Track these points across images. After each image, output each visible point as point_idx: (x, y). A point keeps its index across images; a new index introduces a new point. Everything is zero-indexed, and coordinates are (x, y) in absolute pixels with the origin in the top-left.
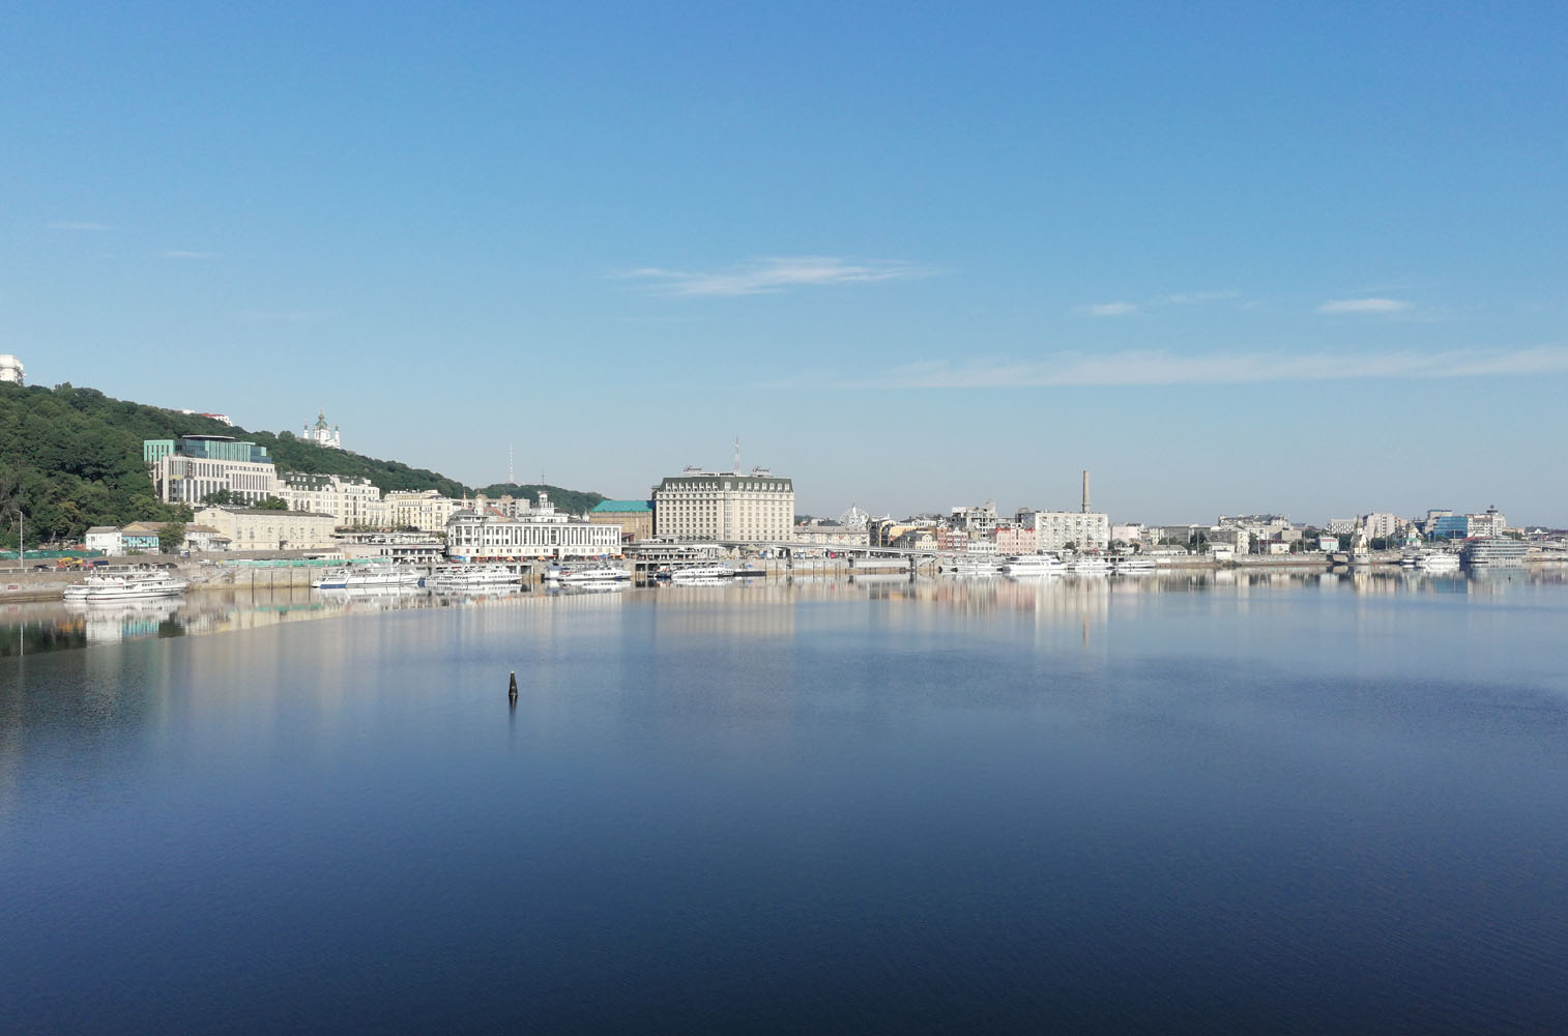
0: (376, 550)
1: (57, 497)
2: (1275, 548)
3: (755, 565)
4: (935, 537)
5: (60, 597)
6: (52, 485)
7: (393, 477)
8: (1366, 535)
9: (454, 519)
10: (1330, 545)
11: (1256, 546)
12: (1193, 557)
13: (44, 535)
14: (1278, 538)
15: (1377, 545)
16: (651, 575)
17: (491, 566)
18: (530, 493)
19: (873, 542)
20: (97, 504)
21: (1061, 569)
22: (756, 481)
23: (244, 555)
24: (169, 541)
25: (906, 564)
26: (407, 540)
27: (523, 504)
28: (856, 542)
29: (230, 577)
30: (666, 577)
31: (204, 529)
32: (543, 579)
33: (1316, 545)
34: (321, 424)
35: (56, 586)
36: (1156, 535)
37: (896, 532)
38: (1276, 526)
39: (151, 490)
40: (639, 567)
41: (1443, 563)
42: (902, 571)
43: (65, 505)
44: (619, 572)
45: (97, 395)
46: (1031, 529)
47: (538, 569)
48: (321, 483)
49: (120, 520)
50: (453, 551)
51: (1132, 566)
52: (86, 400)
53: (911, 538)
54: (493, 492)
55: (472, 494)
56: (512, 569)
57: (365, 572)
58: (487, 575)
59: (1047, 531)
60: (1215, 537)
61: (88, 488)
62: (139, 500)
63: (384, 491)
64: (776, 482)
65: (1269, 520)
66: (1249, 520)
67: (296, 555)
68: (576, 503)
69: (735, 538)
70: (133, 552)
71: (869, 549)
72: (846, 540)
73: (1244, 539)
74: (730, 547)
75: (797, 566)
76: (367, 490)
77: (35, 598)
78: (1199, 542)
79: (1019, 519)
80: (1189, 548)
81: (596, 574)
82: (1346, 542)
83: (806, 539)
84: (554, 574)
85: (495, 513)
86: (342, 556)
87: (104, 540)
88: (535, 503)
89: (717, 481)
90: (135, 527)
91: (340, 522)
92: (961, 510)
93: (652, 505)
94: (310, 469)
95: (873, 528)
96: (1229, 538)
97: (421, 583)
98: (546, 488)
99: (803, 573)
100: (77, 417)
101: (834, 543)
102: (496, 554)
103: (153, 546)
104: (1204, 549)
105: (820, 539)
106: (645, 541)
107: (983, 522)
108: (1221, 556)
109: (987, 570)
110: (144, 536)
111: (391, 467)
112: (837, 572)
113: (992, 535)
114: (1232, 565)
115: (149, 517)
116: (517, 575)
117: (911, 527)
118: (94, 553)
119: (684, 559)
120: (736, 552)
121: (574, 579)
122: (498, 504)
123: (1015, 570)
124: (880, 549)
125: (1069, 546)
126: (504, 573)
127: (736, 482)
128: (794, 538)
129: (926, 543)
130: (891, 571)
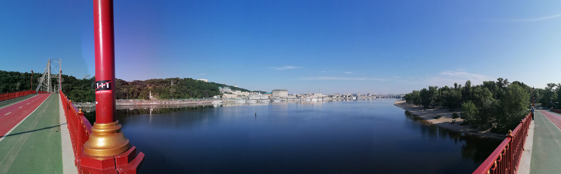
0: (241, 98)
1: (211, 93)
2: (339, 97)
3: (283, 100)
4: (303, 96)
5: (211, 103)
6: (210, 92)
7: (243, 90)
8: (348, 95)
9: (249, 95)
10: (344, 96)
11: (337, 97)
12: (331, 98)
13: (210, 97)
15: (349, 96)
16: (272, 101)
17: (253, 100)
18: (258, 92)
19: (297, 97)
20: (214, 93)
21: (317, 100)
22: (284, 90)
23: (228, 98)
24: (221, 97)
26: (244, 97)
27: (257, 93)
28: (295, 97)
29: (227, 101)
31: (224, 96)
33: (343, 97)
34: (235, 85)
35: (211, 101)
36: (327, 96)
37: (299, 96)
39: (219, 92)
40: (270, 100)
41: (355, 98)
42: (300, 100)
43: (212, 94)
44: (268, 101)
45: (214, 83)
46: (314, 95)
47: (259, 100)
48: (235, 91)
49: (217, 95)
50: (249, 98)
51: (325, 99)
52: (213, 83)
53: (301, 97)
54: (254, 92)
55: (251, 92)
56: (256, 100)
57: (240, 100)
58: (253, 101)
59: (315, 96)
60: (333, 96)
61: (214, 92)
62: (218, 93)
63: (242, 92)
64: (286, 90)
66: (337, 94)
67: (233, 98)
68: (263, 93)
69: (281, 97)
70: (218, 98)
71: (296, 98)
72: (293, 97)
73: (336, 96)
76: (240, 91)
77: (209, 103)
78: (331, 96)
79: (313, 94)
80: (331, 97)
81: (265, 101)
82: (346, 96)
84: (261, 101)
85: (254, 94)
86: (237, 99)
87: (215, 97)
88: (258, 93)
89: (279, 90)
90: (218, 96)
91: (237, 95)
92: (306, 93)
93: (272, 93)
94: (234, 89)
95: (297, 95)
96: (334, 96)
97: (246, 102)
98: (260, 91)
100: (213, 85)
102: (254, 99)
103: (220, 97)
104: (332, 97)
105: (291, 97)
106: (271, 97)
107: (308, 95)
108: (334, 98)
109: (309, 100)
110: (219, 96)
111: (242, 89)
112: (293, 100)
113: (310, 96)
114: (335, 99)
115: (219, 95)
116: (256, 101)
117: (301, 95)
118: (214, 98)
119: (275, 99)
121: (263, 101)
122: (254, 93)
123: (312, 100)
124: (297, 98)
125: (318, 97)
126: (255, 101)
127: (281, 90)
128: (288, 97)
130: (298, 100)
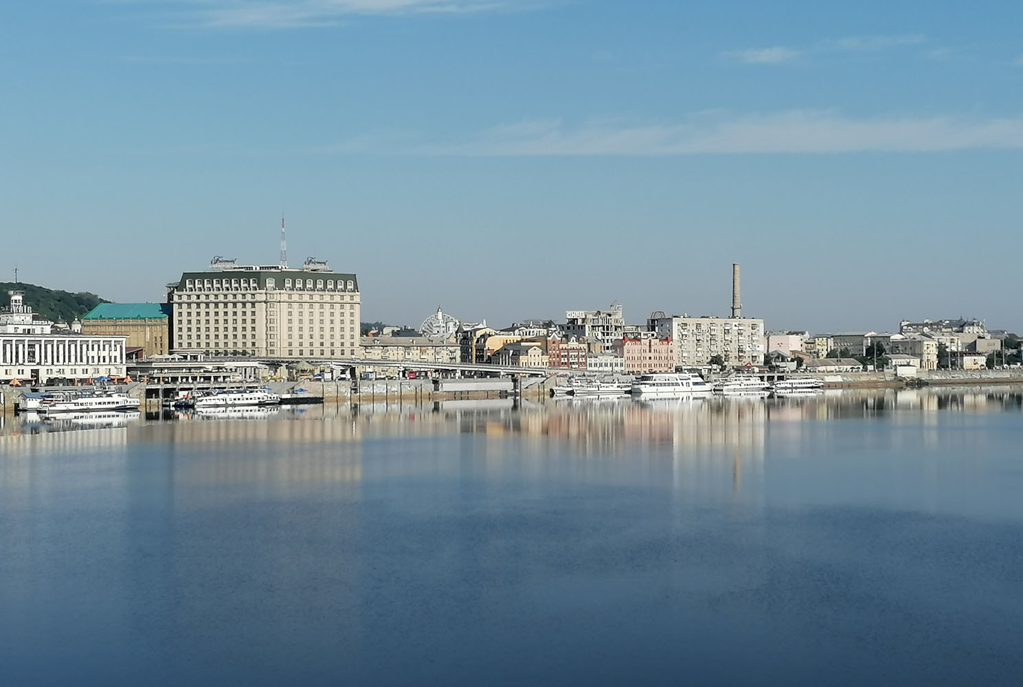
2: (968, 361)
3: (309, 389)
4: (545, 351)
11: (946, 359)
12: (870, 374)
14: (972, 349)
16: (167, 404)
19: (465, 358)
22: (309, 277)
25: (508, 386)
28: (443, 359)
30: (187, 406)
32: (17, 410)
36: (824, 346)
37: (494, 344)
38: (970, 334)
40: (150, 393)
44: (123, 401)
46: (667, 339)
47: (10, 397)
51: (794, 386)
53: (514, 352)
59: (688, 342)
60: (896, 348)
64: (336, 278)
65: (961, 326)
66: (936, 326)
69: (281, 353)
71: (459, 367)
72: (429, 355)
73: (931, 351)
74: (274, 365)
75: (365, 389)
78: (876, 354)
79: (652, 326)
80: (864, 362)
81: (93, 402)
83: (376, 354)
84: (33, 404)
88: (5, 307)
89: (258, 278)
92: (578, 314)
93: (167, 309)
95: (465, 339)
96: (913, 349)
98: (20, 287)
99: (373, 398)
101: (415, 358)
104: (882, 364)
105: (395, 354)
106: (158, 358)
107: (606, 330)
112: (418, 398)
113: (618, 347)
114: (918, 384)
117: (514, 337)
119: (212, 383)
120: (283, 372)
121: (61, 411)
124: (474, 367)
125: (716, 360)
127: (281, 279)
128: (360, 353)
129: (534, 358)
130: (488, 395)
